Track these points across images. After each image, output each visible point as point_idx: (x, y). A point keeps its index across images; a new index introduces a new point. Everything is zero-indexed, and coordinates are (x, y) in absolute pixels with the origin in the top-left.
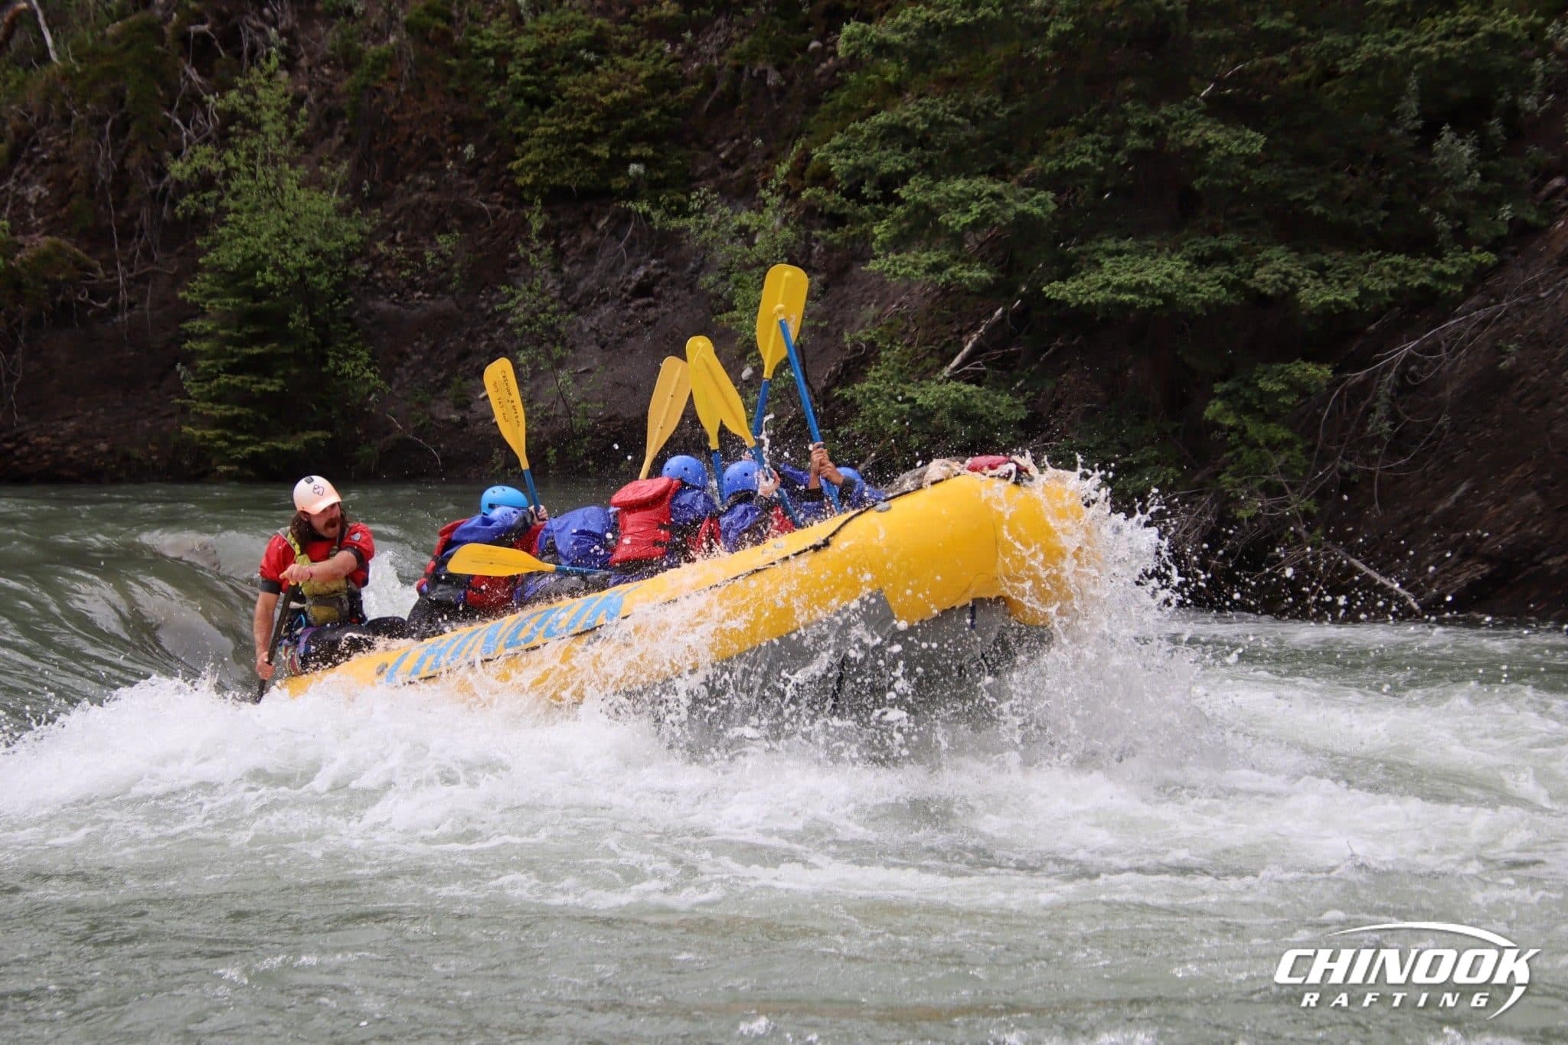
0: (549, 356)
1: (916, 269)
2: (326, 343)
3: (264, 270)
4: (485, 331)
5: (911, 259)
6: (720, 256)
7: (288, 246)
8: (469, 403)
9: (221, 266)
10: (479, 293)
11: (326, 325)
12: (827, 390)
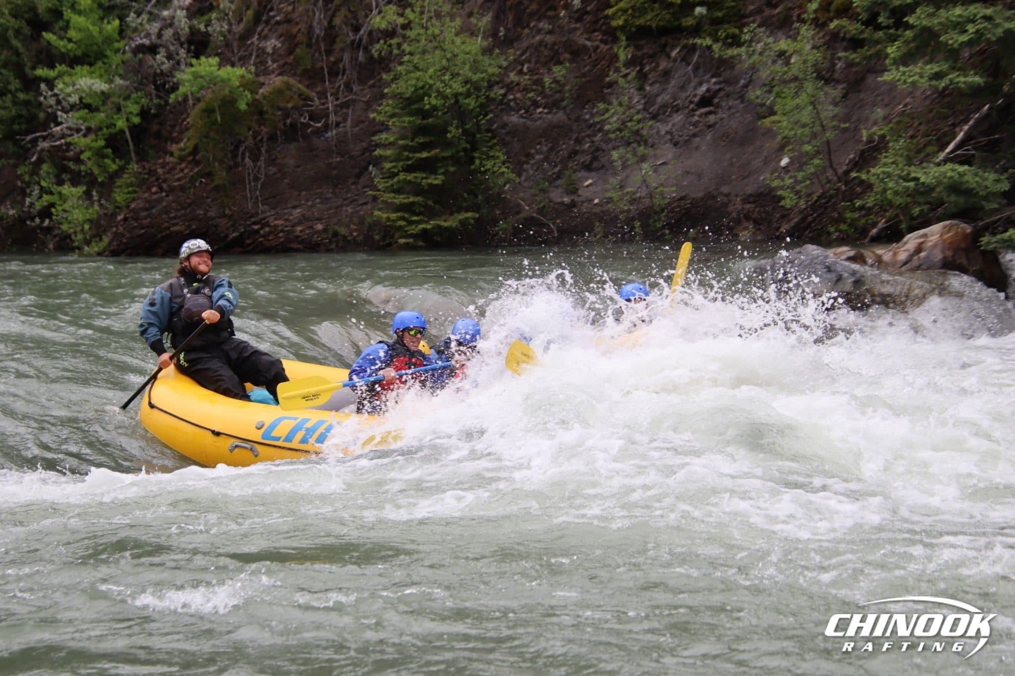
0: (635, 154)
1: (921, 77)
2: (474, 149)
3: (430, 96)
4: (588, 136)
5: (918, 70)
6: (764, 74)
7: (447, 77)
8: (577, 189)
9: (400, 94)
10: (584, 108)
11: (474, 135)
12: (847, 173)
